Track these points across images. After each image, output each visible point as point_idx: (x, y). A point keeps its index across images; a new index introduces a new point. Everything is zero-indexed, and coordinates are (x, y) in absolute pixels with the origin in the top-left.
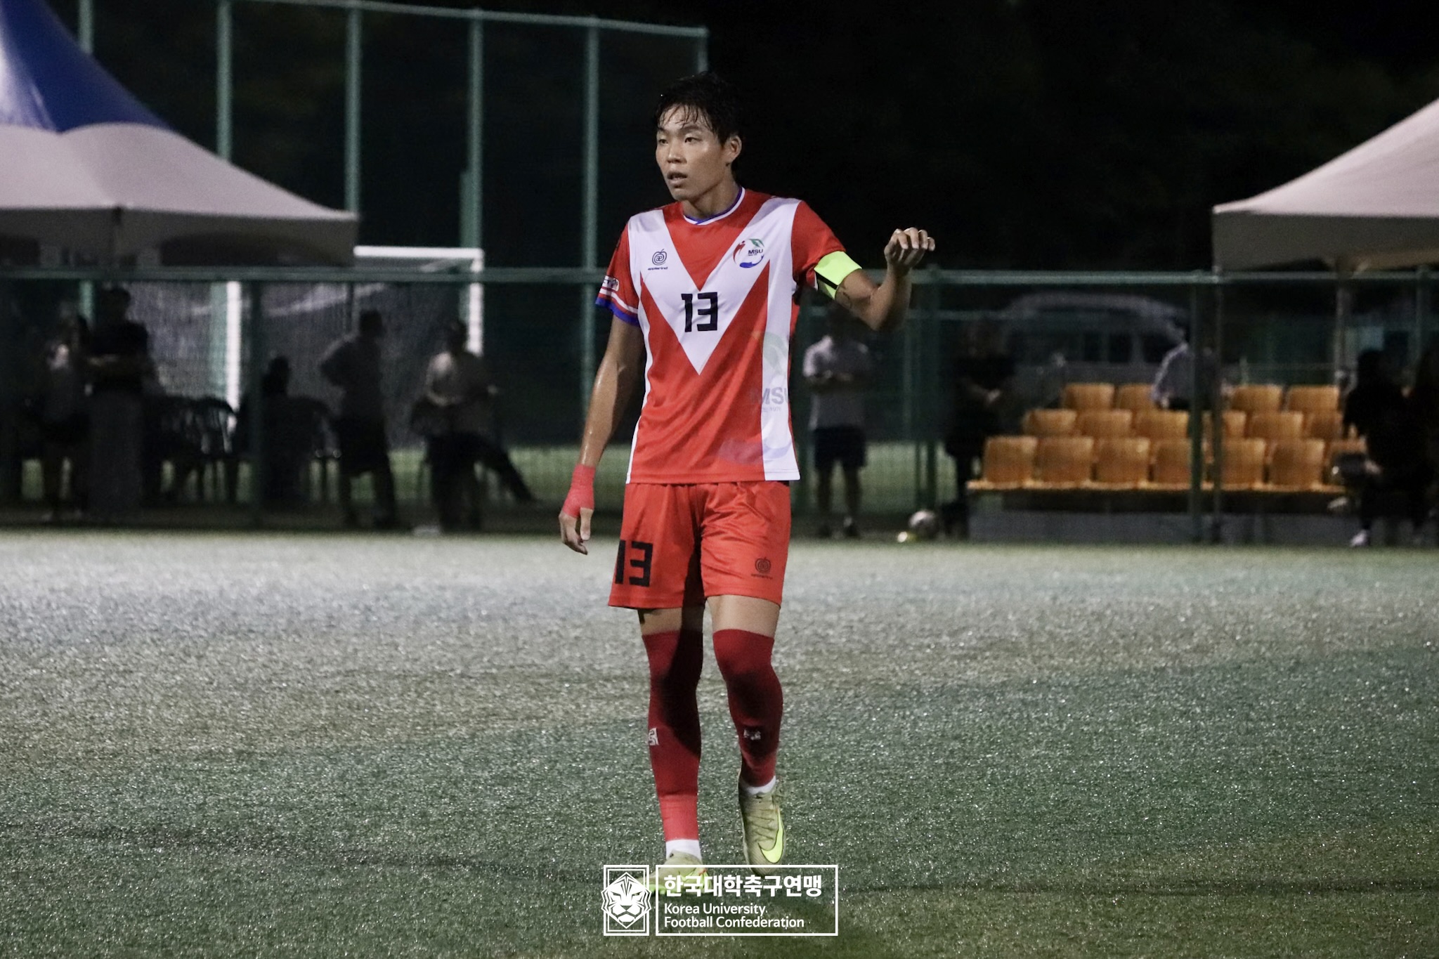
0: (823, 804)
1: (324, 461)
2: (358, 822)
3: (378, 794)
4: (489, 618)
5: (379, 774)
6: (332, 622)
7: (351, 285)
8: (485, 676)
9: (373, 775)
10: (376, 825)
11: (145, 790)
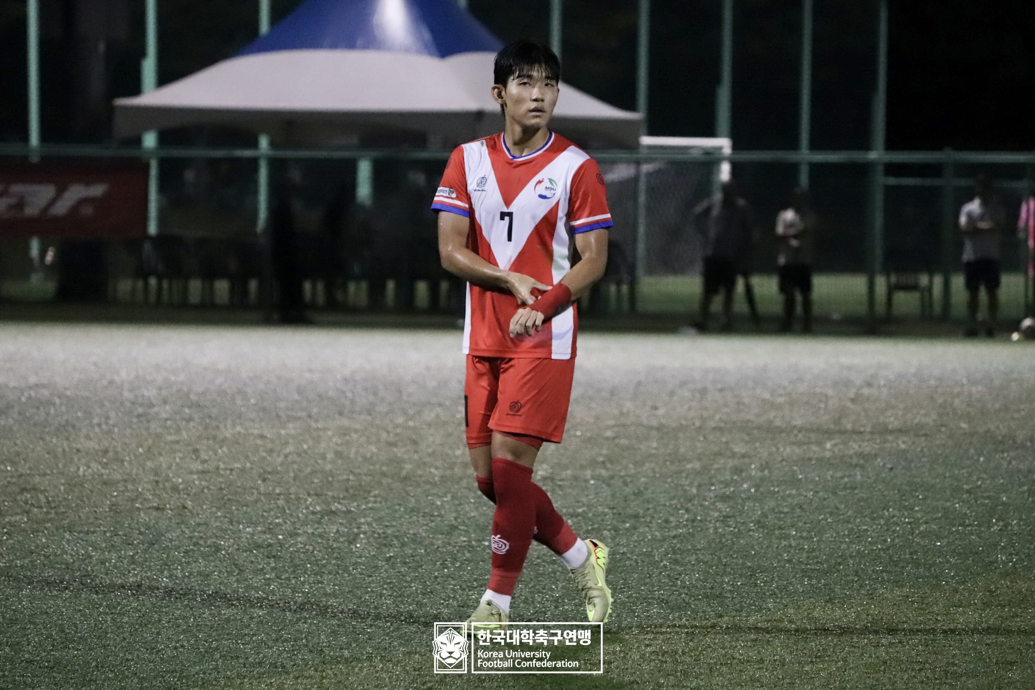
0: (942, 516)
1: (619, 283)
2: (621, 526)
3: (635, 507)
4: (721, 390)
5: (638, 494)
6: (613, 392)
7: (638, 163)
8: (715, 429)
9: (634, 494)
10: (635, 528)
11: (479, 503)
